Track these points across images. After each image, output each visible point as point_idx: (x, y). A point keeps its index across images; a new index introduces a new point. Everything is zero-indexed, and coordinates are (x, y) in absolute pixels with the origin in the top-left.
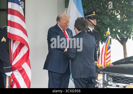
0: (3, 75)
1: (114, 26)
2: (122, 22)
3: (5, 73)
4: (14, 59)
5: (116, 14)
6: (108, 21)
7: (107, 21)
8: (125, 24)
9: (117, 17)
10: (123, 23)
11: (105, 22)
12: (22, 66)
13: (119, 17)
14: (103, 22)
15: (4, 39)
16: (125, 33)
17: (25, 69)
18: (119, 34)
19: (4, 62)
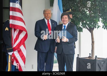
0: (6, 54)
1: (85, 19)
3: (8, 53)
5: (86, 11)
6: (80, 16)
7: (80, 15)
10: (91, 17)
11: (78, 17)
13: (88, 12)
14: (77, 16)
16: (92, 24)
17: (22, 50)
18: (88, 25)
19: (7, 45)
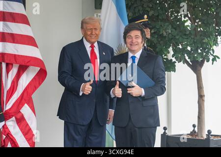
1: (181, 39)
2: (193, 33)
5: (183, 19)
6: (170, 31)
7: (168, 31)
8: (198, 37)
9: (186, 24)
10: (196, 35)
11: (165, 34)
12: (21, 111)
13: (188, 23)
14: (161, 33)
16: (199, 51)
18: (189, 53)
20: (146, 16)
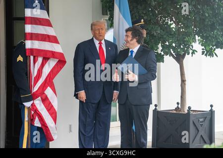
0: (20, 106)
1: (167, 38)
2: (177, 33)
4: (35, 84)
5: (169, 22)
6: (159, 32)
7: (158, 31)
8: (181, 36)
9: (172, 26)
10: (179, 35)
11: (155, 34)
12: (45, 92)
13: (173, 26)
14: (152, 33)
15: (20, 58)
16: (182, 47)
17: (49, 97)
18: (174, 48)
19: (22, 89)
20: (142, 20)
